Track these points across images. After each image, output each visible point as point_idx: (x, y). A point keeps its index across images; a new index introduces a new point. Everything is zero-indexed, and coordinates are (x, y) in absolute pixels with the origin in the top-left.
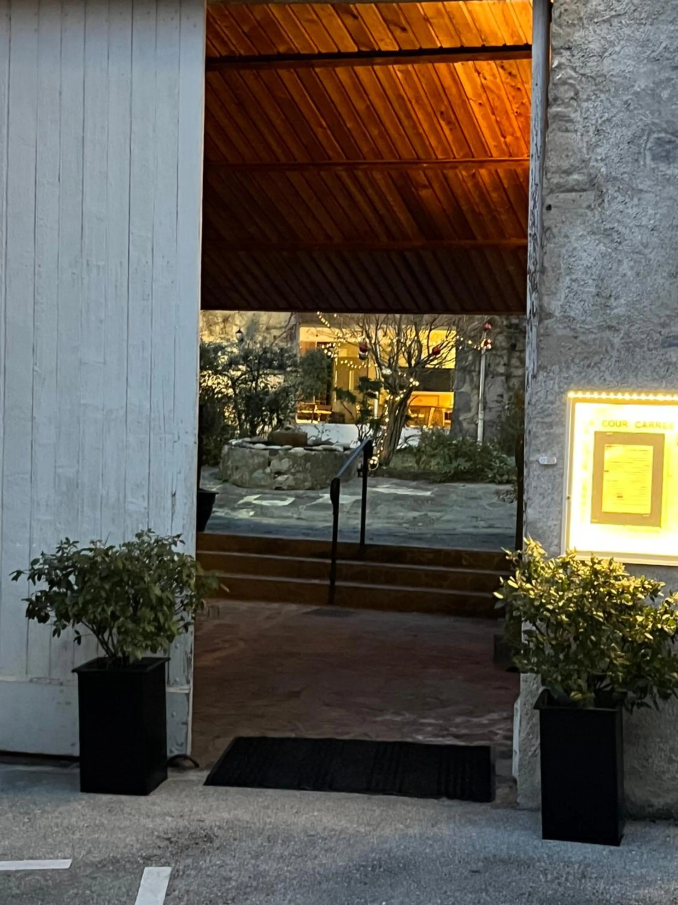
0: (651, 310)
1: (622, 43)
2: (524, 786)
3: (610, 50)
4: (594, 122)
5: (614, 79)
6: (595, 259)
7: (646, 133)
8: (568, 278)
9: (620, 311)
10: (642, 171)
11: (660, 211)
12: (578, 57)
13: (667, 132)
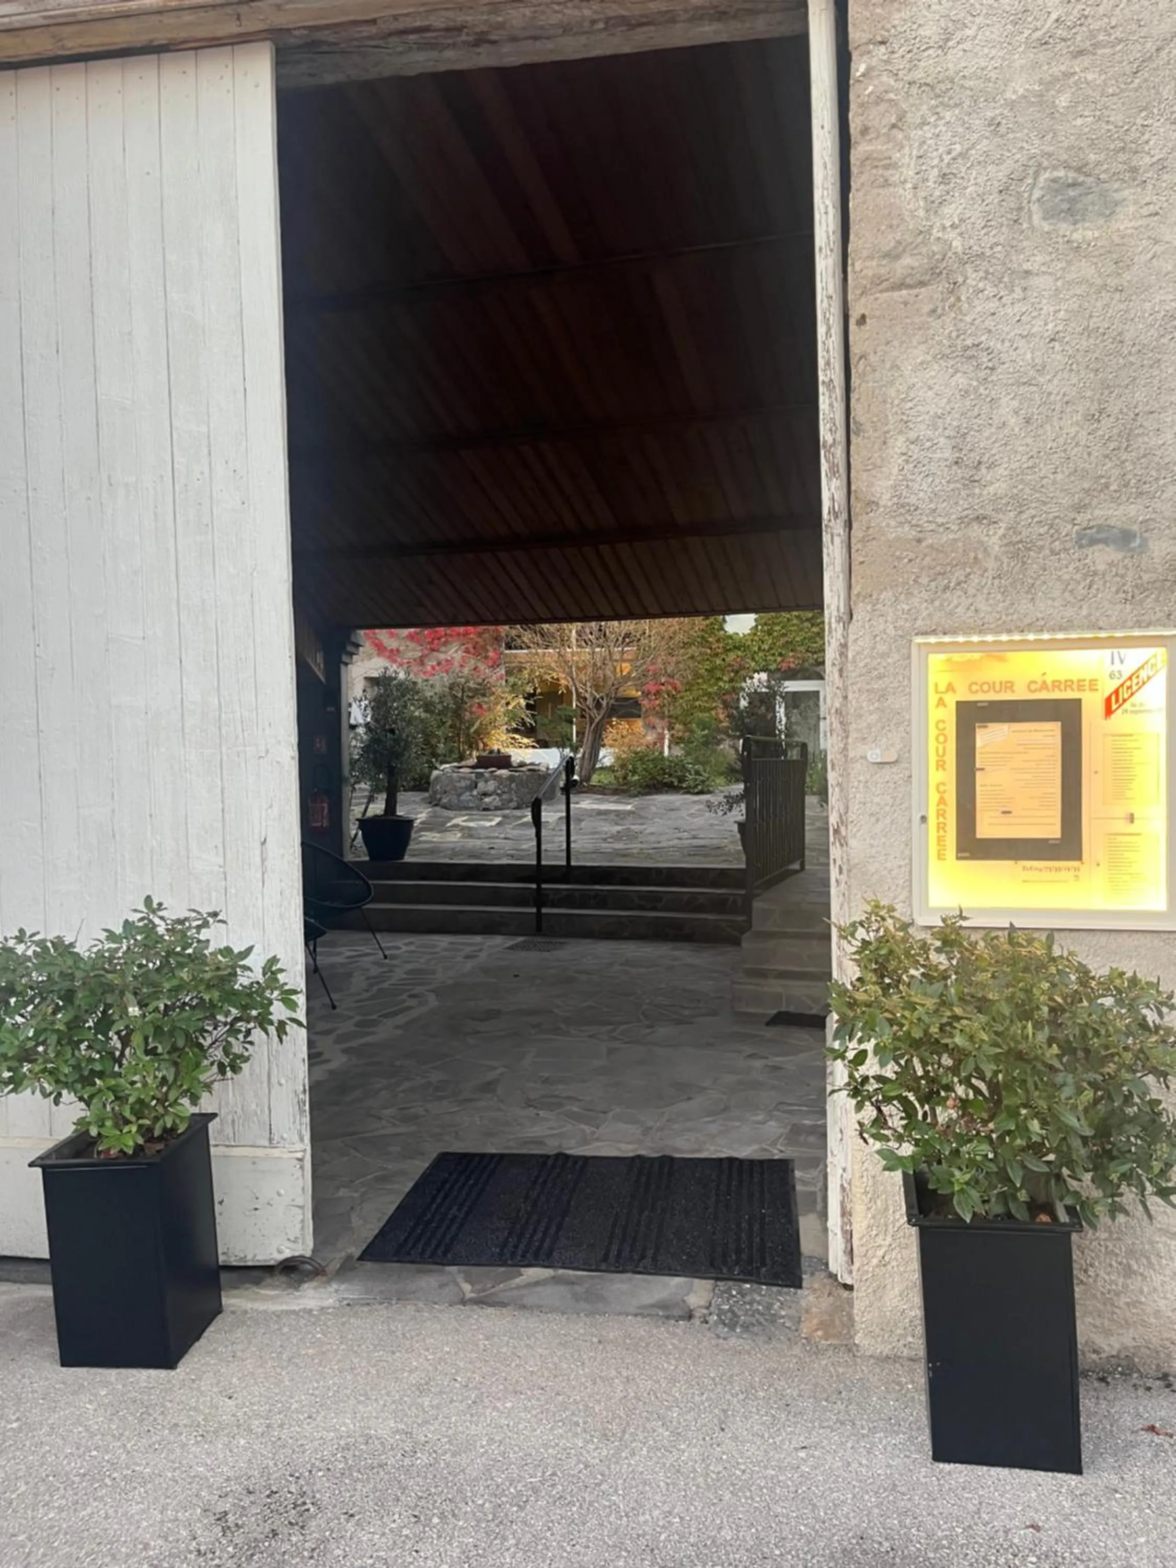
0: (1054, 482)
1: (978, 20)
2: (867, 1317)
3: (958, 35)
4: (936, 162)
5: (968, 84)
6: (949, 401)
7: (1031, 171)
8: (901, 439)
9: (1000, 487)
10: (1027, 238)
11: (1064, 307)
12: (901, 52)
13: (1067, 167)
